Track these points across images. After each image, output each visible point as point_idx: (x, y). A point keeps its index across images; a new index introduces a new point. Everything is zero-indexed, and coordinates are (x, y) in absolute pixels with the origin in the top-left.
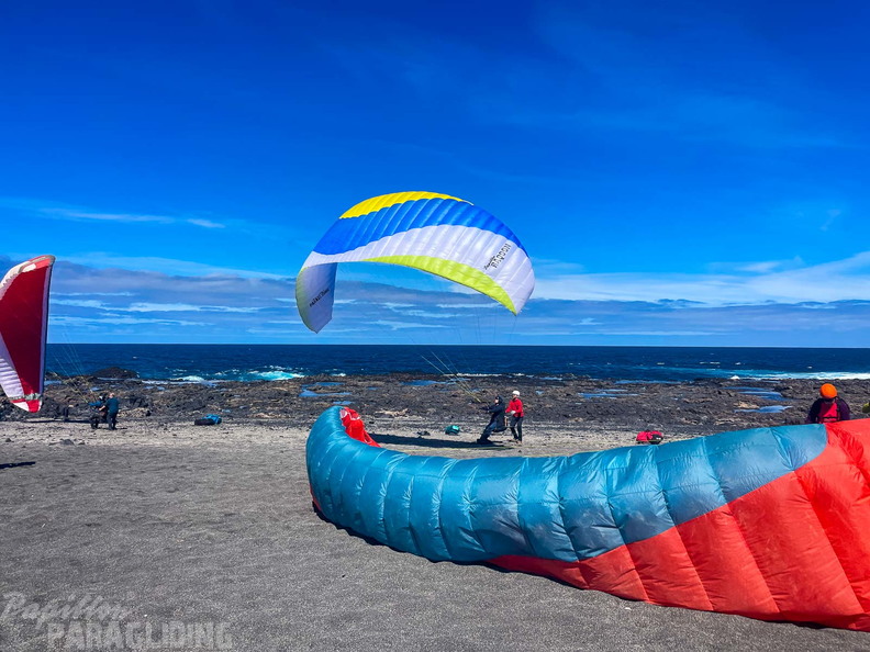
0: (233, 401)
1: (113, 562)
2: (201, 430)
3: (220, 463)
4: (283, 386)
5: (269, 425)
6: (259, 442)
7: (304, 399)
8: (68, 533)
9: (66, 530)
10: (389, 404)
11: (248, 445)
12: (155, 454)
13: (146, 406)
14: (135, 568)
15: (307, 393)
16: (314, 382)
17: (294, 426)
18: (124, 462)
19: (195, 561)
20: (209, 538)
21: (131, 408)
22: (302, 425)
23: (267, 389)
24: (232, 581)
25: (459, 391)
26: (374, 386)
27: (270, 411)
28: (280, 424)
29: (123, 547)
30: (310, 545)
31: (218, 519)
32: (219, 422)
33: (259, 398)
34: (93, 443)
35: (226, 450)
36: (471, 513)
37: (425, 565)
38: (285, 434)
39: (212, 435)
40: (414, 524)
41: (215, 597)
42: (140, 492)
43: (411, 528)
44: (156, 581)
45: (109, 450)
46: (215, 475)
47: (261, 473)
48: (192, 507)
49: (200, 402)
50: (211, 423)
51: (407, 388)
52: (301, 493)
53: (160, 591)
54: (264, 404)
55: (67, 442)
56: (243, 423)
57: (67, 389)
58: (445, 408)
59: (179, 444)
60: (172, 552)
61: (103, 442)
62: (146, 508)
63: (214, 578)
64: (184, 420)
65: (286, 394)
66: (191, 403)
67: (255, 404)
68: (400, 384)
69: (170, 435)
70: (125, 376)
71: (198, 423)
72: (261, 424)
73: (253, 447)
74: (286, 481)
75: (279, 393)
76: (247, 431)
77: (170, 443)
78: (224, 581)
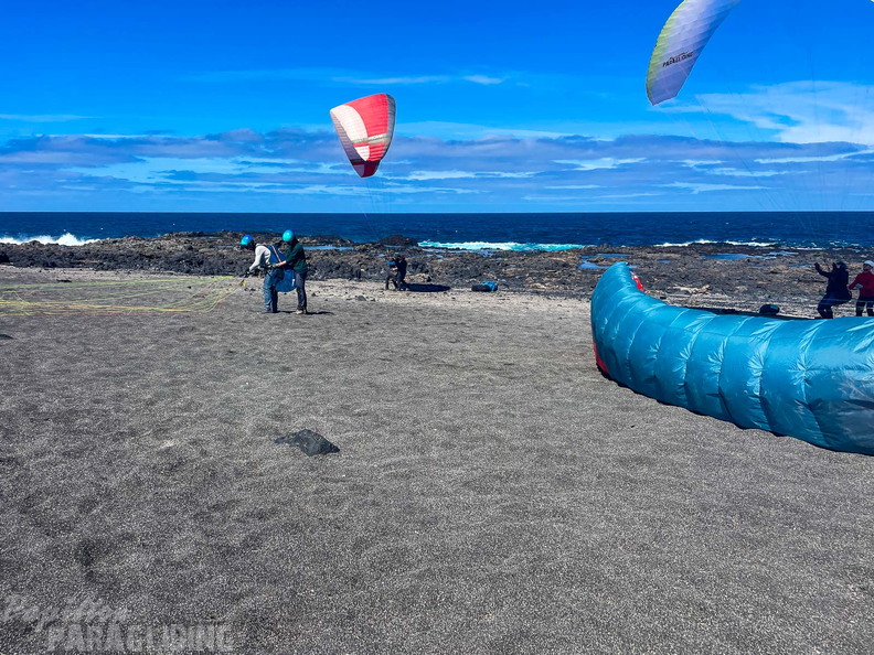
0: (510, 271)
1: (405, 389)
2: (478, 296)
3: (498, 324)
4: (560, 256)
5: (546, 295)
6: (535, 309)
7: (585, 271)
8: (366, 364)
9: (364, 361)
10: (685, 279)
11: (525, 311)
12: (435, 312)
13: (427, 272)
14: (424, 395)
15: (587, 265)
16: (595, 254)
17: (573, 296)
18: (410, 317)
19: (478, 397)
20: (490, 380)
21: (413, 274)
22: (582, 296)
23: (545, 260)
24: (514, 416)
25: (781, 267)
26: (667, 259)
27: (547, 282)
28: (558, 294)
29: (412, 378)
30: (594, 397)
31: (498, 367)
32: (496, 289)
33: (535, 268)
34: (382, 300)
35: (503, 314)
36: (806, 380)
37: (731, 430)
38: (564, 303)
39: (488, 301)
40: (725, 390)
41: (498, 426)
42: (425, 340)
43: (721, 395)
44: (443, 407)
45: (396, 307)
46: (494, 333)
47: (540, 335)
48: (472, 355)
49: (476, 270)
50: (487, 289)
51: (709, 262)
52: (582, 355)
53: (447, 414)
54: (541, 275)
55: (361, 298)
56: (519, 291)
57: (359, 255)
58: (759, 287)
59: (457, 306)
60: (457, 387)
61: (392, 300)
62: (431, 352)
63: (497, 411)
64: (462, 286)
65: (565, 265)
66: (467, 271)
67: (531, 275)
68: (701, 258)
69: (450, 298)
70: (407, 244)
71: (476, 289)
72: (538, 293)
73: (530, 313)
74: (566, 343)
75: (557, 263)
76: (524, 298)
77: (450, 304)
78: (506, 414)
